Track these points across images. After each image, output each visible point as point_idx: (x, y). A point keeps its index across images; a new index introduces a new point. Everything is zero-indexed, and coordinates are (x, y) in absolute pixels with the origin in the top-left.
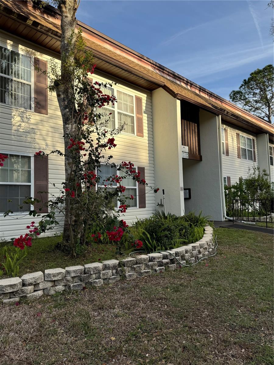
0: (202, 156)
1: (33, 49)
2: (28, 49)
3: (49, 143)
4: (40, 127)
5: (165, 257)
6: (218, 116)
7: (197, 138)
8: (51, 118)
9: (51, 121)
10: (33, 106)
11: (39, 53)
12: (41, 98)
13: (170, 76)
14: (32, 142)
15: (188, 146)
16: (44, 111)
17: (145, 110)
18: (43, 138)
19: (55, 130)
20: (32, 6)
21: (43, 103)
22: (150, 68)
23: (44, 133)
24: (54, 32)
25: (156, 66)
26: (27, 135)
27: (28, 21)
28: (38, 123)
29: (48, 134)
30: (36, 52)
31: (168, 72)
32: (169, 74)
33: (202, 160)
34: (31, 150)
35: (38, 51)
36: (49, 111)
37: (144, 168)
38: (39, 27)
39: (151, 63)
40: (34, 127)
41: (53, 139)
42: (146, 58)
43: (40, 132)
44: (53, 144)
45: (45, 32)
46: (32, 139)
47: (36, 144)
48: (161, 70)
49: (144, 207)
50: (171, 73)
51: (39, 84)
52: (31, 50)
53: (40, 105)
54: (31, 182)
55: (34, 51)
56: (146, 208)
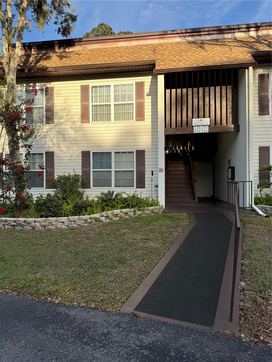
0: (239, 125)
2: (42, 84)
6: (248, 68)
9: (56, 127)
11: (48, 83)
12: (50, 113)
14: (44, 144)
15: (210, 117)
16: (51, 122)
17: (148, 93)
18: (51, 140)
22: (178, 40)
26: (41, 140)
27: (25, 71)
28: (48, 131)
29: (54, 137)
33: (239, 131)
34: (43, 149)
36: (55, 121)
37: (145, 150)
38: (32, 71)
39: (178, 34)
40: (46, 134)
42: (170, 32)
43: (49, 137)
44: (58, 143)
45: (37, 72)
47: (47, 145)
48: (195, 34)
49: (144, 187)
50: (213, 30)
53: (49, 118)
55: (45, 83)
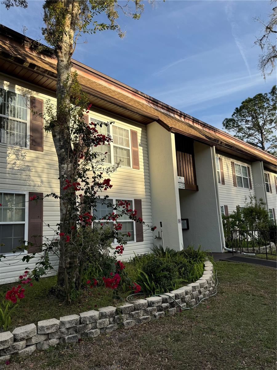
0: (198, 186)
1: (29, 89)
2: (25, 89)
3: (44, 179)
4: (36, 164)
5: (164, 301)
6: (212, 146)
7: (192, 168)
8: (46, 154)
9: (46, 157)
10: (28, 143)
11: (35, 92)
12: (37, 135)
13: (164, 109)
14: (27, 179)
15: (184, 177)
16: (39, 148)
17: (140, 143)
18: (39, 175)
19: (51, 167)
20: (28, 47)
21: (38, 140)
22: (144, 102)
23: (39, 170)
24: (50, 73)
25: (150, 99)
26: (22, 173)
27: (24, 64)
28: (33, 160)
29: (43, 171)
30: (32, 91)
31: (162, 105)
32: (164, 107)
33: (198, 190)
34: (25, 188)
35: (34, 91)
36: (45, 148)
37: (141, 200)
38: (36, 68)
39: (145, 97)
40: (29, 164)
41: (48, 176)
42: (140, 93)
43: (36, 170)
45: (41, 73)
46: (27, 177)
47: (30, 182)
48: (155, 103)
49: (142, 240)
50: (165, 106)
51: (34, 122)
52: (28, 89)
53: (35, 142)
54: (25, 221)
55: (30, 90)
56: (143, 242)
